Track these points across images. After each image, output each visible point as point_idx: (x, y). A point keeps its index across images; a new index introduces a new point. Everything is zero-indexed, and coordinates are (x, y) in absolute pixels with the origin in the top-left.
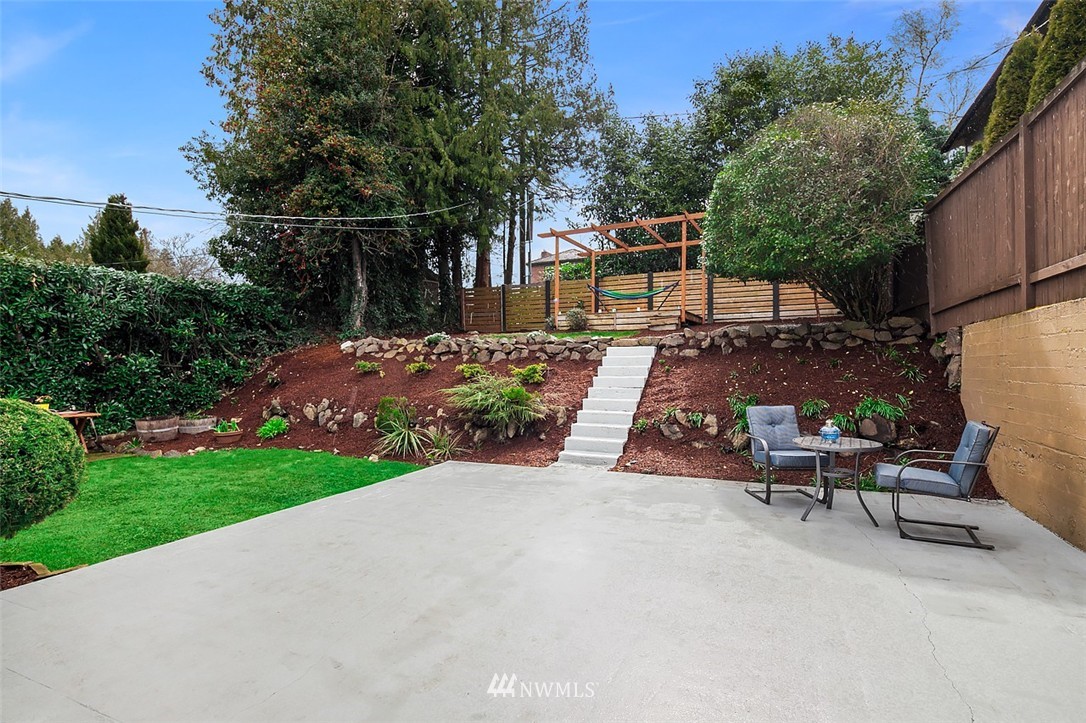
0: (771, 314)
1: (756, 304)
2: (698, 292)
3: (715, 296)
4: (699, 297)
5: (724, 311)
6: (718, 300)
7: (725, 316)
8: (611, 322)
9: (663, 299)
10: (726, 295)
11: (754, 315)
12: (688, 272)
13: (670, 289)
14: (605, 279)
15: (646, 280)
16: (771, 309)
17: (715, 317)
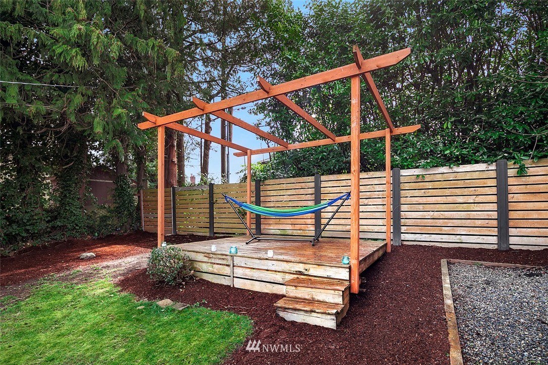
0: (494, 240)
1: (468, 223)
2: (379, 201)
3: (403, 208)
4: (380, 208)
5: (417, 230)
6: (407, 212)
7: (418, 237)
8: (227, 270)
9: (330, 215)
10: (421, 207)
11: (464, 239)
12: (363, 175)
13: (339, 202)
14: (267, 182)
15: (313, 185)
16: (495, 231)
17: (403, 237)
